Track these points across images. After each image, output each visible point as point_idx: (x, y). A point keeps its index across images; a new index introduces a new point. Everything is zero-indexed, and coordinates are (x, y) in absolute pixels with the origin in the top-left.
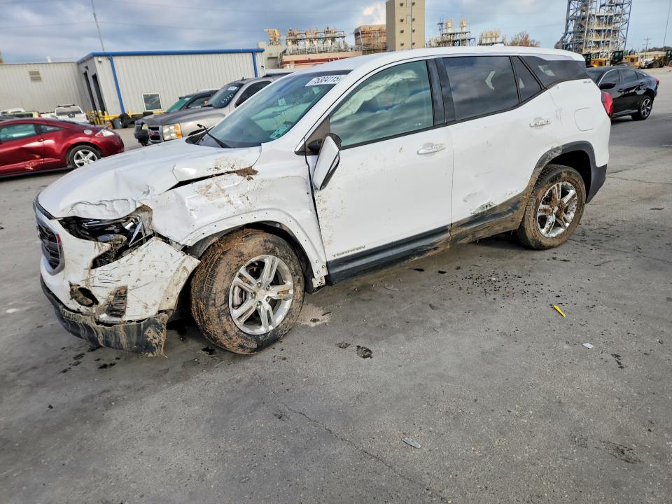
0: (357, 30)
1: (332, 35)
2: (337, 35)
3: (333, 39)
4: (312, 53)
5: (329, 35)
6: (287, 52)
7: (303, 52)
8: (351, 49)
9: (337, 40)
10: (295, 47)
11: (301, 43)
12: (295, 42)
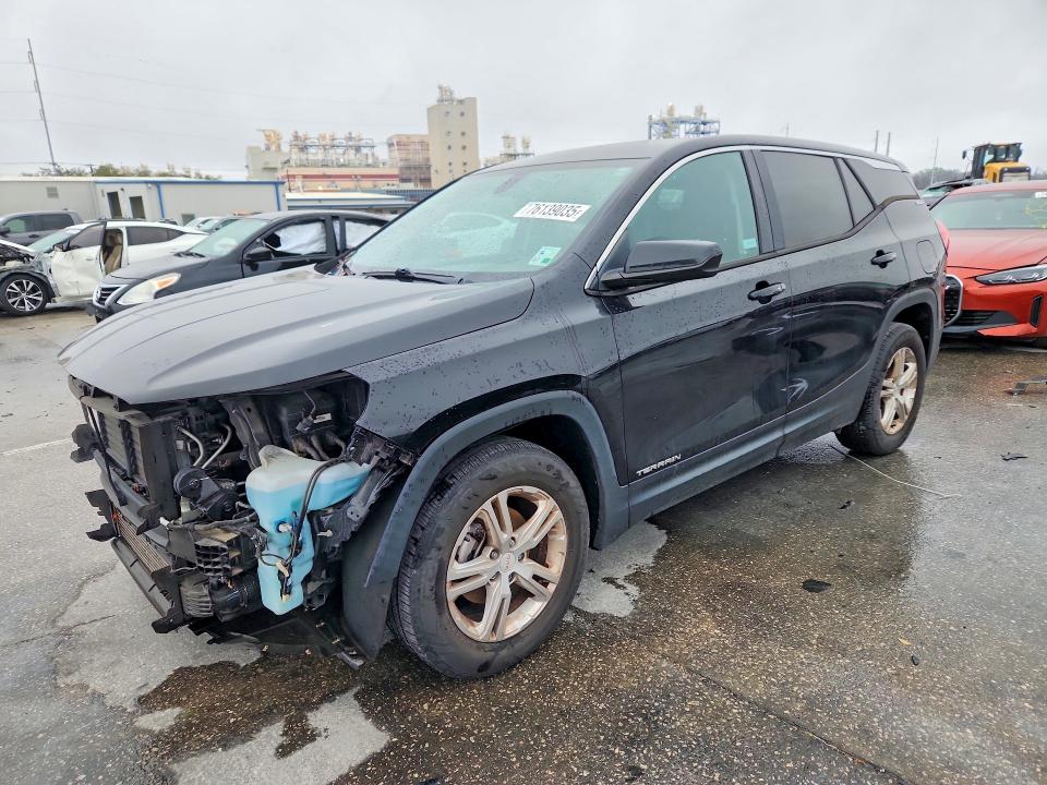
0: (390, 138)
1: (357, 143)
2: (363, 143)
3: (358, 149)
4: (327, 166)
5: (351, 143)
6: (292, 163)
7: (315, 164)
8: (384, 164)
9: (364, 151)
10: (304, 156)
11: (312, 150)
12: (304, 149)
